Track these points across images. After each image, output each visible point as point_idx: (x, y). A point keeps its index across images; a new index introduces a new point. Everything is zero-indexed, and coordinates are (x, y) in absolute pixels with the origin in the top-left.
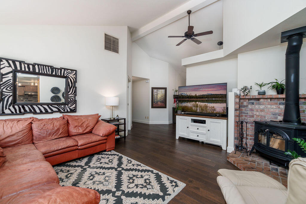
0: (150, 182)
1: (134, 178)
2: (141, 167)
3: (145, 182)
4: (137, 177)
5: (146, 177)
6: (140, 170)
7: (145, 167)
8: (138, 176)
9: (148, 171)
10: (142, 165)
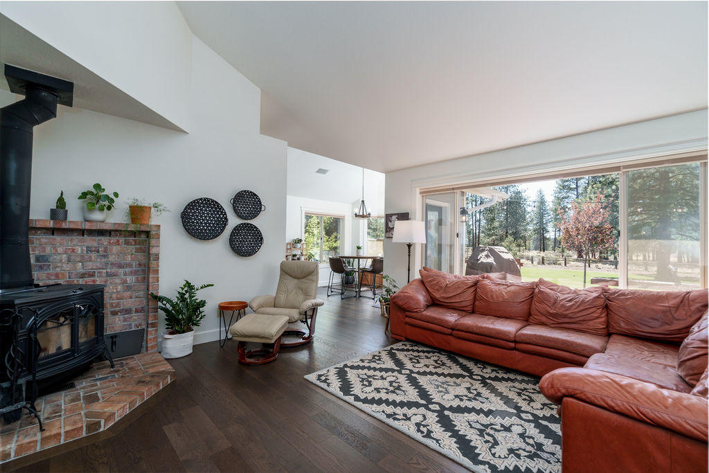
0: (362, 381)
1: (391, 388)
2: (383, 412)
3: (370, 382)
4: (386, 389)
5: (368, 389)
6: (384, 404)
7: (374, 409)
8: (385, 391)
9: (365, 401)
10: (383, 417)
